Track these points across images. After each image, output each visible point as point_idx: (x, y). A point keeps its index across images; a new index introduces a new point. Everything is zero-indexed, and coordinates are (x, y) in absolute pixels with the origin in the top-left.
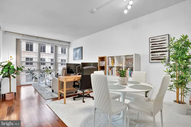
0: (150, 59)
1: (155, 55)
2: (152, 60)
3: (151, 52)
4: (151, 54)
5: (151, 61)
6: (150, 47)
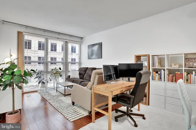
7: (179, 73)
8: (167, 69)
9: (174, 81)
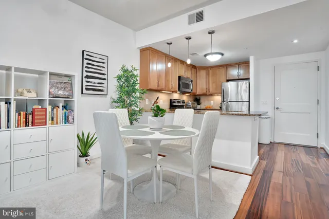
0: (84, 87)
1: (91, 82)
2: (87, 89)
3: (84, 75)
4: (85, 80)
5: (85, 91)
6: (84, 67)
7: (40, 107)
8: (15, 100)
9: (30, 123)
